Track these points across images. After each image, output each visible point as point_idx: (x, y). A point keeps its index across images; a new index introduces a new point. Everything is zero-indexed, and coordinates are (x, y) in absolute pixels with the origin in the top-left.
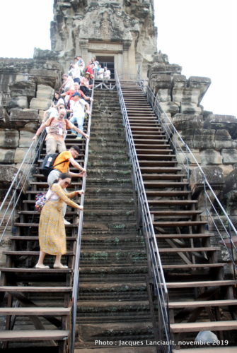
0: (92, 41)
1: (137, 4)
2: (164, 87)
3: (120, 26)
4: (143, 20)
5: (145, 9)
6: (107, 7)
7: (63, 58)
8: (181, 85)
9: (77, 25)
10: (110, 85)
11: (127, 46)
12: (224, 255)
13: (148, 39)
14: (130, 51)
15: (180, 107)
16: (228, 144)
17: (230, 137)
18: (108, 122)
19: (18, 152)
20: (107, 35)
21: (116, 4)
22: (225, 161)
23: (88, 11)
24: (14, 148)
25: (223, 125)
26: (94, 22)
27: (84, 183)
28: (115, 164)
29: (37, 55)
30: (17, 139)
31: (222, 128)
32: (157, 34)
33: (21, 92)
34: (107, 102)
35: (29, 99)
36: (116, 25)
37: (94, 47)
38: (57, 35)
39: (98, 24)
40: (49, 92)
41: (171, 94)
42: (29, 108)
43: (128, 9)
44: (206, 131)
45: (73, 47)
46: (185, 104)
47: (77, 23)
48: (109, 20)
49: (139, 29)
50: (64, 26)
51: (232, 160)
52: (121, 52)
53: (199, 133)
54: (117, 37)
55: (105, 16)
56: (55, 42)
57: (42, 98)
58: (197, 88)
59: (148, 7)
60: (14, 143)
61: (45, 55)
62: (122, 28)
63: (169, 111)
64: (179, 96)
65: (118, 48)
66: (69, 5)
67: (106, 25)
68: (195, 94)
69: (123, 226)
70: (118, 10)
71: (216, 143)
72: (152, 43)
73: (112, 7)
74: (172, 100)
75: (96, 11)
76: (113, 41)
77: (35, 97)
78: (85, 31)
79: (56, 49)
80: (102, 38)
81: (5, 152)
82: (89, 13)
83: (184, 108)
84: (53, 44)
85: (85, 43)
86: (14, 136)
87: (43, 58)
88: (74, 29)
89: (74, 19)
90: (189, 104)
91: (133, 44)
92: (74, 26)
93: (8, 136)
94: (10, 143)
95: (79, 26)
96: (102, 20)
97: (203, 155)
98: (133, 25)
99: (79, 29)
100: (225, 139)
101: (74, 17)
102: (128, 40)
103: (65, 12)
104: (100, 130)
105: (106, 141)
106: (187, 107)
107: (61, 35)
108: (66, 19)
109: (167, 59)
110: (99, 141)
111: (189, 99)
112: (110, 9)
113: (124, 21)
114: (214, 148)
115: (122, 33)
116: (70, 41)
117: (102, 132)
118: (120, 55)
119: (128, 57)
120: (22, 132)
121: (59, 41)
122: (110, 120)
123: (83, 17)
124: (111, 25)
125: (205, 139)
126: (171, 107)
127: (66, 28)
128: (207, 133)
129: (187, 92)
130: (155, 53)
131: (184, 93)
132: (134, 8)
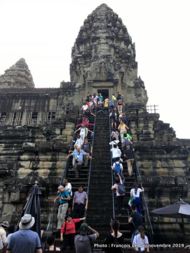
0: (95, 81)
1: (123, 52)
2: (133, 121)
3: (112, 71)
4: (127, 61)
5: (129, 54)
6: (104, 58)
7: (78, 88)
8: (142, 119)
9: (86, 71)
10: (106, 111)
11: (116, 83)
12: (155, 219)
13: (131, 71)
14: (118, 86)
15: (142, 131)
16: (165, 156)
17: (165, 152)
18: (103, 138)
19: (58, 163)
20: (104, 77)
21: (109, 55)
22: (163, 166)
23: (93, 61)
24: (56, 161)
25: (160, 147)
26: (96, 69)
27: (89, 178)
28: (105, 166)
29: (62, 87)
30: (57, 157)
31: (160, 149)
32: (137, 66)
33: (58, 127)
34: (103, 124)
35: (61, 130)
36: (109, 70)
37: (96, 84)
38: (74, 72)
39: (98, 70)
40: (72, 126)
41: (137, 124)
42: (61, 135)
43: (117, 55)
44: (151, 150)
45: (84, 82)
46: (145, 129)
47: (87, 69)
48: (105, 67)
49: (123, 71)
50: (78, 67)
51: (167, 166)
52: (113, 87)
53: (148, 151)
54: (110, 78)
55: (103, 64)
56: (73, 76)
57: (68, 129)
58: (152, 120)
59: (130, 53)
60: (56, 158)
61: (67, 86)
62: (113, 71)
63: (135, 134)
64: (141, 125)
65: (111, 84)
66: (81, 56)
67: (103, 71)
68: (151, 123)
69: (108, 202)
70: (111, 59)
71: (158, 156)
72: (134, 73)
73: (107, 58)
74: (137, 127)
75: (97, 61)
76: (108, 81)
77: (65, 128)
78: (91, 76)
79: (73, 82)
80: (101, 79)
81: (51, 163)
82: (93, 63)
83: (144, 131)
84: (72, 78)
85: (91, 83)
86: (56, 155)
87: (66, 89)
88: (84, 73)
89: (84, 67)
90: (147, 129)
91: (120, 81)
92: (84, 71)
93: (53, 155)
94: (54, 159)
95: (87, 71)
96: (101, 67)
97: (150, 162)
98: (120, 68)
99: (87, 74)
100: (163, 154)
101: (84, 66)
102: (117, 80)
103: (79, 60)
104: (99, 144)
105: (102, 152)
106: (146, 131)
107: (76, 72)
108: (79, 64)
109: (144, 84)
110: (98, 152)
111: (148, 126)
112: (105, 59)
113: (115, 66)
114: (157, 159)
115: (113, 75)
116: (82, 78)
117: (100, 146)
118: (112, 88)
119: (117, 90)
120: (60, 153)
121: (75, 76)
122: (105, 137)
123: (90, 66)
124: (106, 70)
125: (151, 154)
126: (137, 132)
127: (79, 68)
128: (152, 151)
129: (146, 122)
130: (136, 80)
131: (144, 123)
132: (121, 55)
